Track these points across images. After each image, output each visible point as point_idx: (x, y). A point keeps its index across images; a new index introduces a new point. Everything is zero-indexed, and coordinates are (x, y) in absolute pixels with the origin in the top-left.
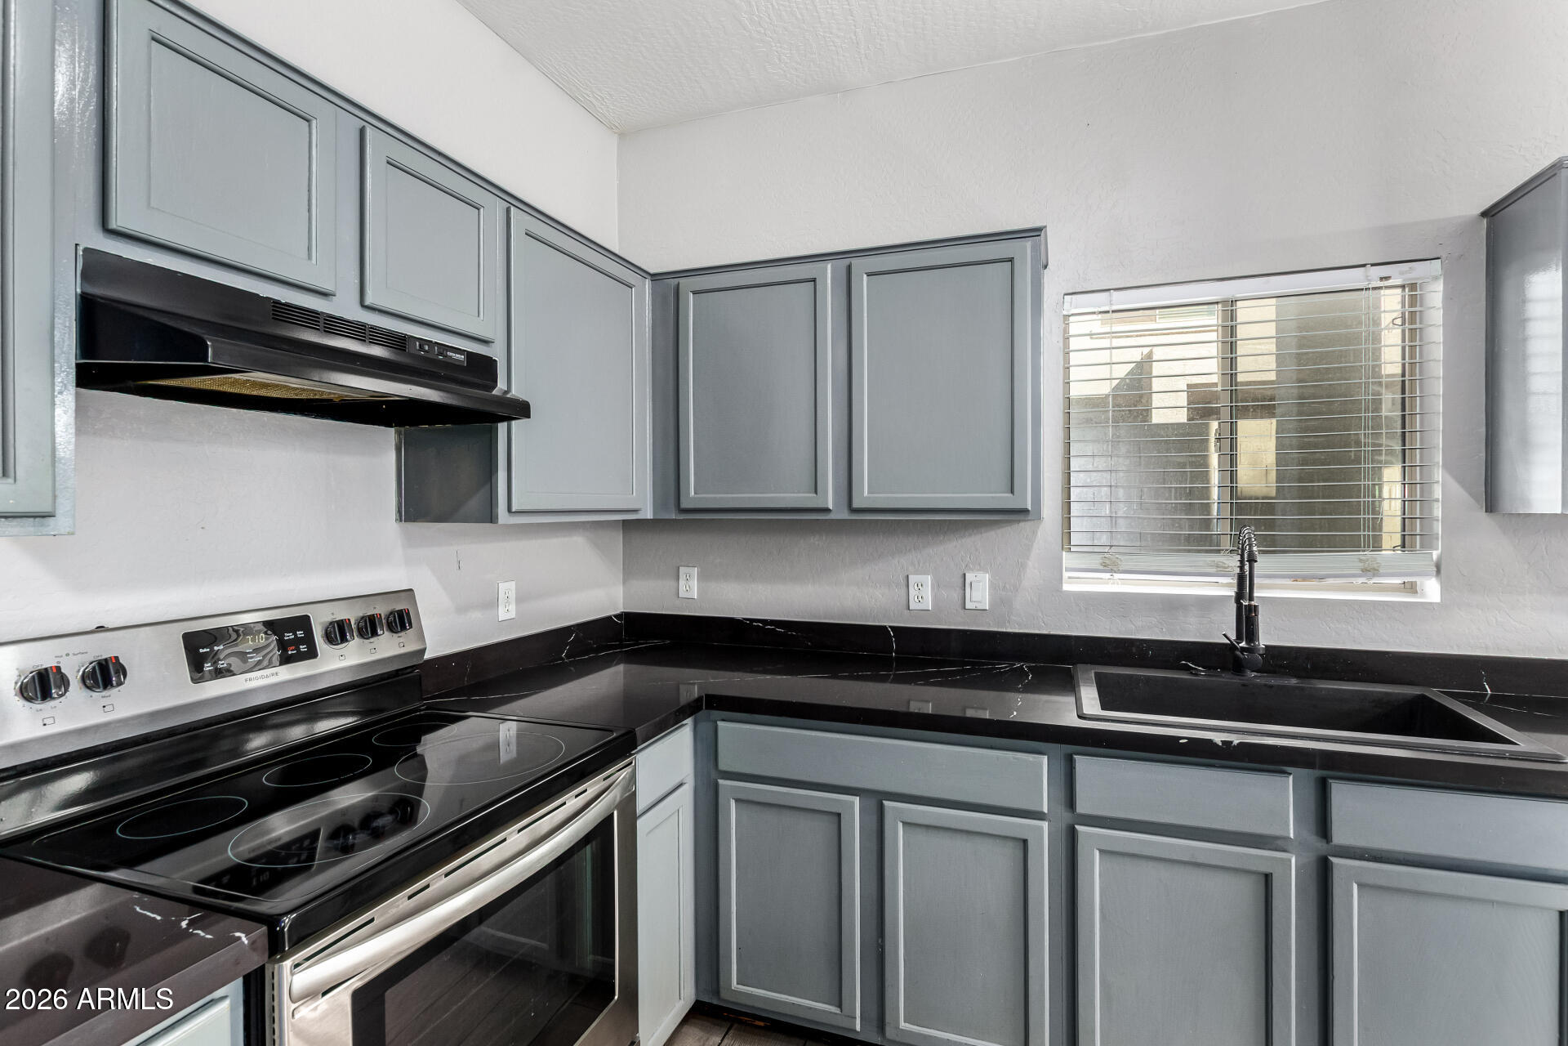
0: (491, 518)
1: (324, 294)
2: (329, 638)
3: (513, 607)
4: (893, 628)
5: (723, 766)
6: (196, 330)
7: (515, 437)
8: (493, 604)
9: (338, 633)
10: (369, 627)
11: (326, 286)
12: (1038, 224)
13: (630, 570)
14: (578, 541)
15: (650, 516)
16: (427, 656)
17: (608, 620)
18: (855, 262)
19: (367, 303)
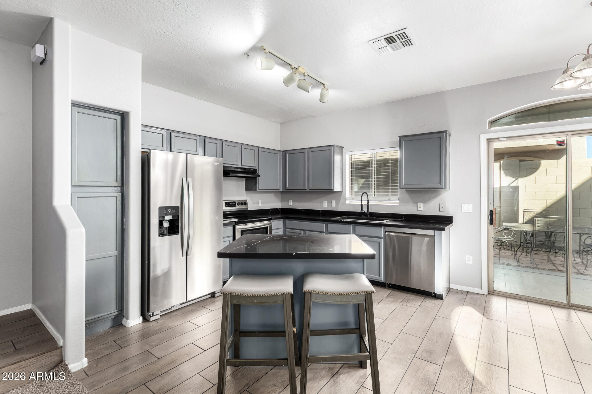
0: (256, 190)
1: (238, 165)
2: (238, 205)
3: (261, 204)
4: (321, 210)
5: (287, 227)
6: (229, 172)
7: (259, 180)
8: (258, 203)
9: (239, 204)
10: (242, 204)
11: (238, 164)
12: (333, 144)
13: (282, 201)
14: (272, 195)
15: (282, 190)
16: (248, 210)
17: (277, 209)
18: (310, 149)
19: (242, 165)
